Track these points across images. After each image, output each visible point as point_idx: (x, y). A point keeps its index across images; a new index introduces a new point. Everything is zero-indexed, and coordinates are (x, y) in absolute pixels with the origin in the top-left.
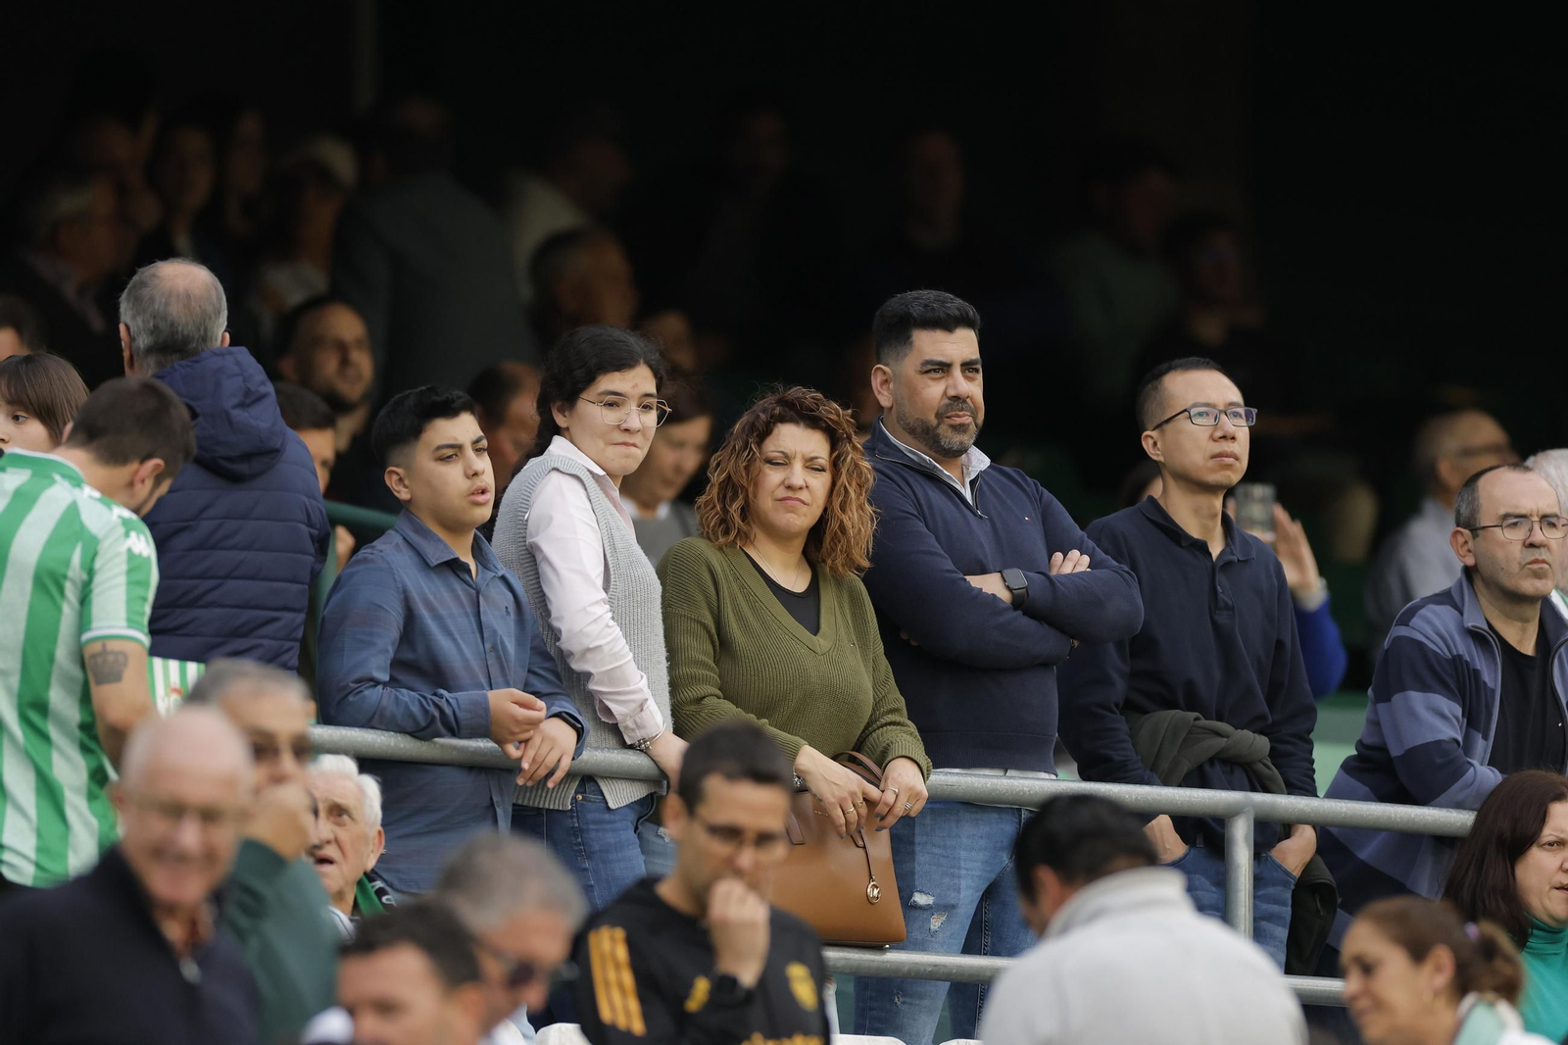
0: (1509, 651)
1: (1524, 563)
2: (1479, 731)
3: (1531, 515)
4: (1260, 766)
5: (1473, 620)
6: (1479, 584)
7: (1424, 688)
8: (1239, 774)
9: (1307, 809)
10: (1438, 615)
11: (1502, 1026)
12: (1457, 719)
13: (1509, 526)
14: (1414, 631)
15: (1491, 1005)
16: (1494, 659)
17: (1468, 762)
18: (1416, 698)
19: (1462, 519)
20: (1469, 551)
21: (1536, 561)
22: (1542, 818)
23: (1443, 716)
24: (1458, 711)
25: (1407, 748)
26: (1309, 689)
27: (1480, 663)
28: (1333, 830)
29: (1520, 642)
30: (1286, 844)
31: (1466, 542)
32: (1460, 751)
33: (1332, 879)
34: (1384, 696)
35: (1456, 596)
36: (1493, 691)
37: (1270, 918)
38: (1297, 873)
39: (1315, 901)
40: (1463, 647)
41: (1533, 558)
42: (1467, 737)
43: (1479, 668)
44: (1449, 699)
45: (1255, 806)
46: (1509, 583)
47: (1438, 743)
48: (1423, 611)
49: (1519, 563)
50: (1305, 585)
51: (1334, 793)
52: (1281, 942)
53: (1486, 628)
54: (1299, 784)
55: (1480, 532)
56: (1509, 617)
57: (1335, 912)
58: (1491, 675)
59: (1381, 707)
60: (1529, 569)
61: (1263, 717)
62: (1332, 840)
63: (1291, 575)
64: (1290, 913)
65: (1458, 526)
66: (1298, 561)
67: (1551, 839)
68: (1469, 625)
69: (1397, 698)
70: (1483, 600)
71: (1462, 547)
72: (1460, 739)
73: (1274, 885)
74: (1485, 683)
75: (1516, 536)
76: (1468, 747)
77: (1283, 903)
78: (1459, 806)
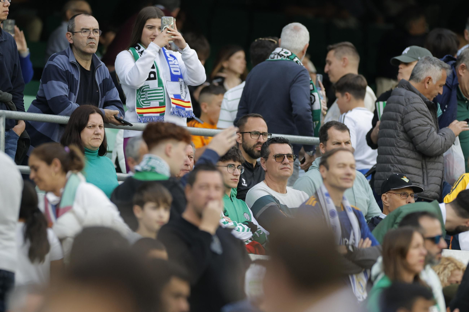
0: (83, 69)
1: (87, 43)
2: (73, 93)
3: (90, 29)
4: (10, 103)
5: (72, 60)
6: (74, 49)
7: (57, 80)
8: (4, 105)
9: (22, 115)
10: (62, 58)
11: (80, 180)
12: (67, 89)
13: (83, 32)
14: (54, 63)
15: (76, 174)
16: (78, 71)
17: (70, 102)
18: (55, 83)
19: (70, 29)
20: (71, 39)
21: (91, 43)
22: (88, 119)
23: (62, 88)
24: (67, 87)
25: (52, 97)
26: (23, 78)
27: (74, 73)
28: (30, 122)
29: (86, 66)
30: (16, 127)
31: (70, 36)
32: (68, 99)
33: (29, 136)
34: (45, 82)
35: (67, 52)
36: (78, 81)
37: (11, 148)
38: (19, 135)
39: (23, 143)
40: (69, 68)
41: (90, 42)
42: (69, 94)
43: (73, 74)
44: (64, 83)
45: (6, 114)
46: (83, 49)
47: (61, 96)
48: (57, 57)
49: (86, 43)
50: (23, 50)
51: (30, 111)
52: (14, 156)
53: (76, 62)
54: (21, 108)
55: (75, 33)
56: (83, 59)
57: (29, 146)
58: (77, 76)
59: (44, 85)
60: (89, 45)
61: (10, 88)
62: (30, 125)
63: (19, 47)
64: (17, 147)
65: (68, 31)
66: (21, 43)
67: (90, 125)
68: (71, 61)
69: (49, 83)
70: (75, 54)
71: (69, 38)
72: (68, 95)
73: (13, 139)
74: (75, 78)
75: (86, 35)
76: (70, 98)
77: (15, 144)
78: (67, 115)
